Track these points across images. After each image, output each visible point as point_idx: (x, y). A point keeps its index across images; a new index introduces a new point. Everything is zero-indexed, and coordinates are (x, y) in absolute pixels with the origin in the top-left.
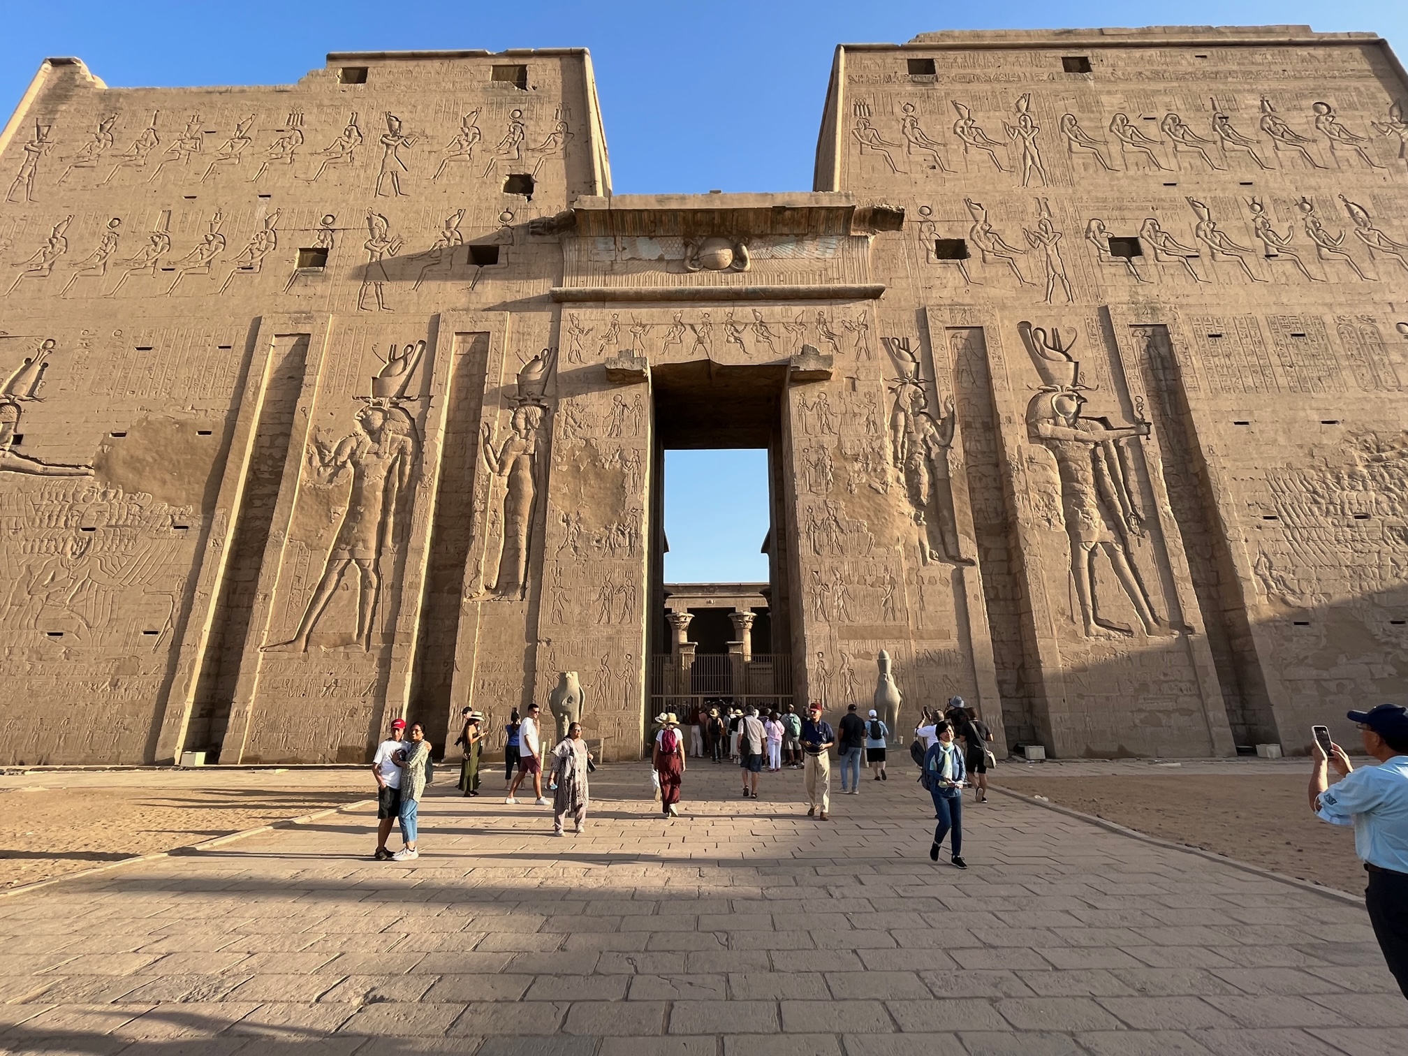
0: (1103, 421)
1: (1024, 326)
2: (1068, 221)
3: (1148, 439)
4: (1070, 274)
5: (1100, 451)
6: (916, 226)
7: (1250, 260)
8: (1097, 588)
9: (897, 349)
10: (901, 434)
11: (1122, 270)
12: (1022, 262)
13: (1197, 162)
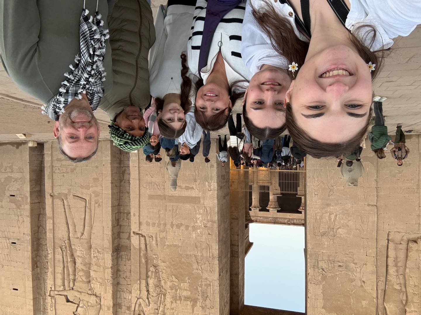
0: (68, 301)
3: (51, 288)
5: (71, 285)
8: (83, 217)
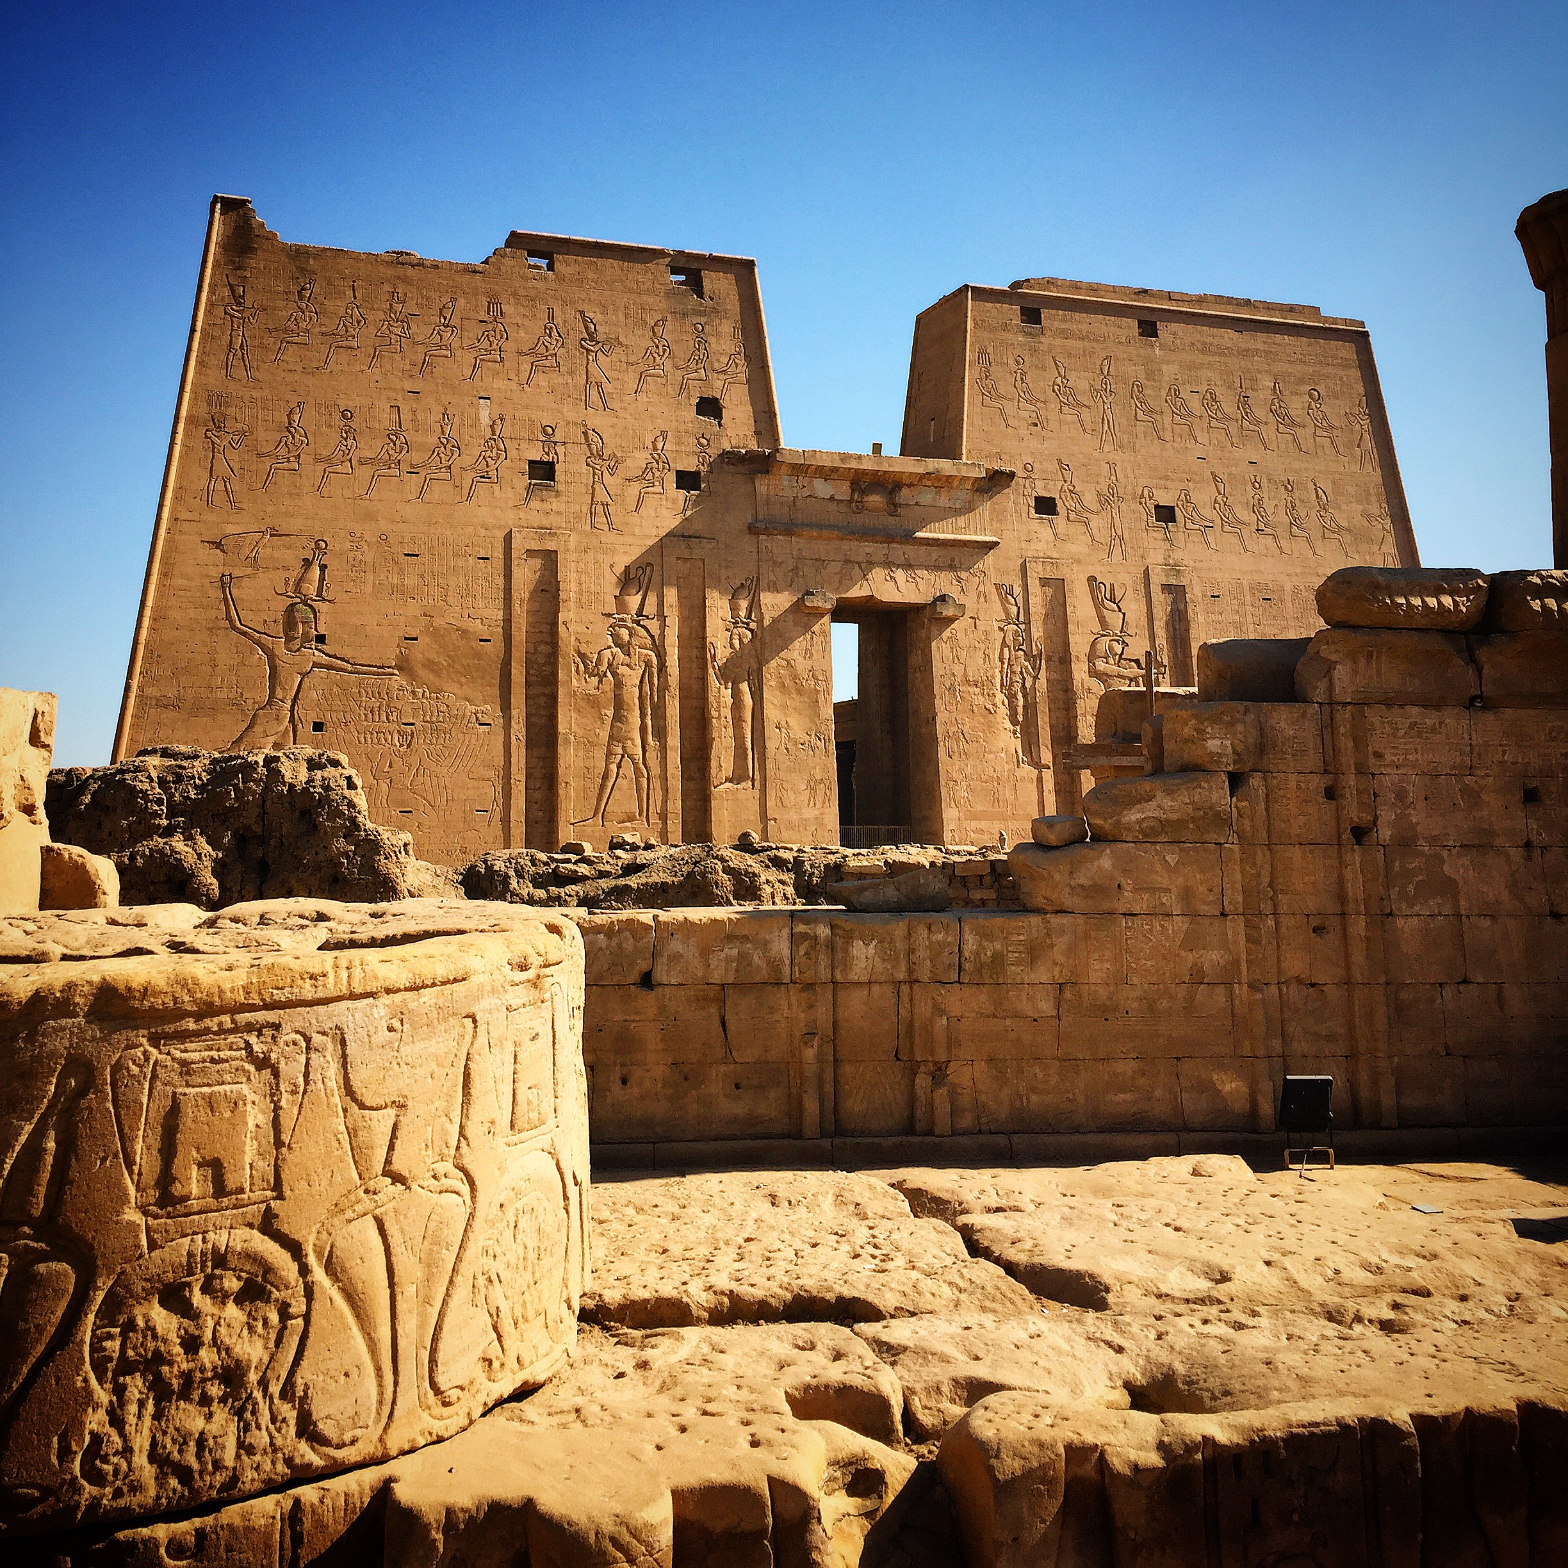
0: (1137, 661)
1: (1092, 579)
2: (1129, 487)
3: (1163, 677)
4: (1126, 536)
6: (1022, 481)
7: (1246, 533)
9: (1005, 592)
10: (1005, 666)
11: (1161, 535)
12: (1095, 522)
13: (1223, 438)
